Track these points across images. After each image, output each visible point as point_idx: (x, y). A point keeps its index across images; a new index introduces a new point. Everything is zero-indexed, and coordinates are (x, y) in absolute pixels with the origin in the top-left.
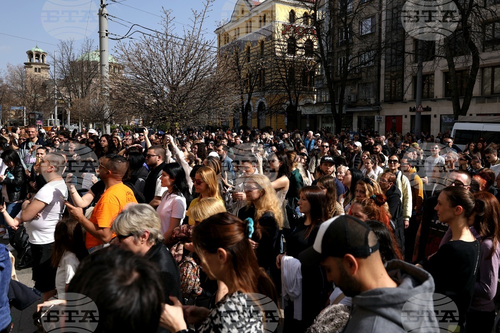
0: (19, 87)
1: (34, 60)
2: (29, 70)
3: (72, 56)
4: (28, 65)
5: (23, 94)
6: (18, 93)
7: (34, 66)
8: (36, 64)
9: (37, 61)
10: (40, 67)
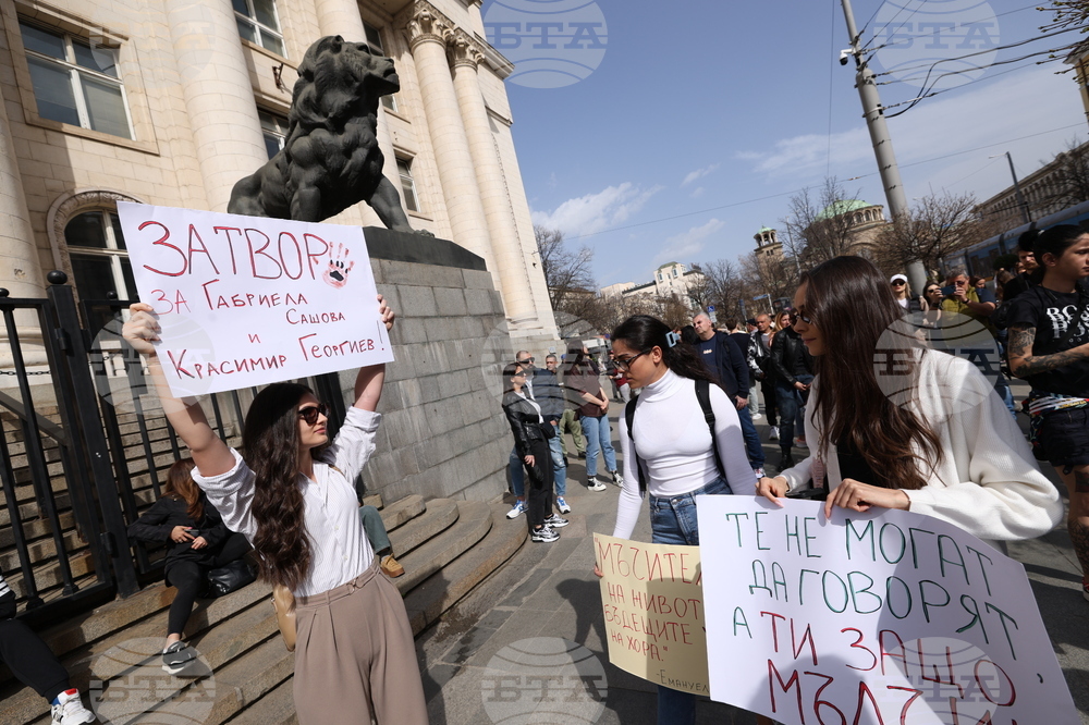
0: (756, 277)
1: (764, 243)
2: (761, 256)
3: (810, 212)
4: (759, 251)
5: (761, 283)
6: (755, 283)
7: (765, 250)
8: (765, 247)
9: (767, 243)
10: (771, 248)
